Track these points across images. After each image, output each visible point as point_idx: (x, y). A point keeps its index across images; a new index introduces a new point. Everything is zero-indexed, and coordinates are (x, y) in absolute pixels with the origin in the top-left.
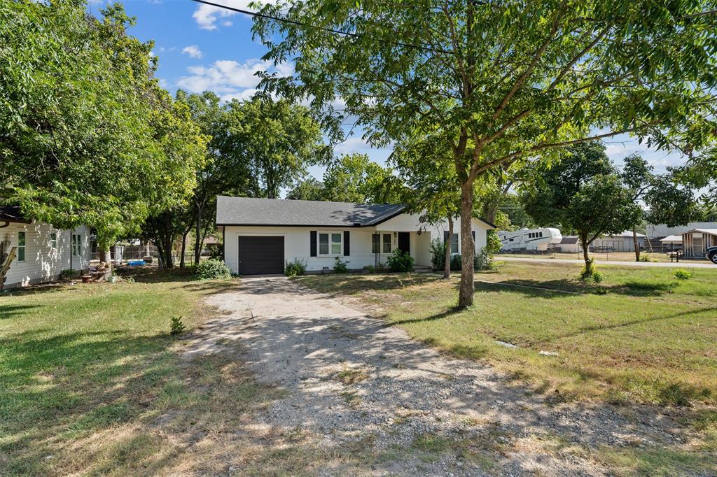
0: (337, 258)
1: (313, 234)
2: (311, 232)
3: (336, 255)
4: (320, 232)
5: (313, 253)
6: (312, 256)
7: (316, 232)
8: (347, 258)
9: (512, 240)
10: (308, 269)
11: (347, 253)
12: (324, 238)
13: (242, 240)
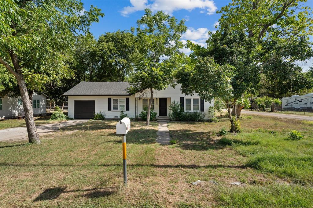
0: (122, 112)
1: (110, 100)
2: (109, 98)
3: (122, 110)
4: (113, 98)
5: (110, 109)
6: (109, 110)
7: (111, 98)
8: (127, 112)
9: (301, 101)
10: (106, 117)
11: (128, 109)
12: (116, 101)
13: (76, 102)
